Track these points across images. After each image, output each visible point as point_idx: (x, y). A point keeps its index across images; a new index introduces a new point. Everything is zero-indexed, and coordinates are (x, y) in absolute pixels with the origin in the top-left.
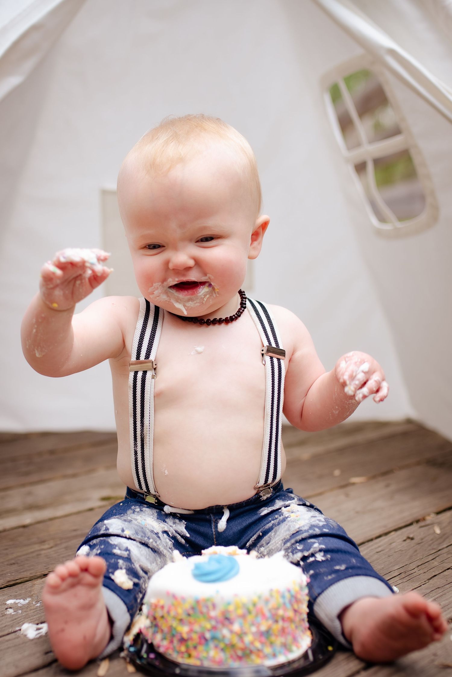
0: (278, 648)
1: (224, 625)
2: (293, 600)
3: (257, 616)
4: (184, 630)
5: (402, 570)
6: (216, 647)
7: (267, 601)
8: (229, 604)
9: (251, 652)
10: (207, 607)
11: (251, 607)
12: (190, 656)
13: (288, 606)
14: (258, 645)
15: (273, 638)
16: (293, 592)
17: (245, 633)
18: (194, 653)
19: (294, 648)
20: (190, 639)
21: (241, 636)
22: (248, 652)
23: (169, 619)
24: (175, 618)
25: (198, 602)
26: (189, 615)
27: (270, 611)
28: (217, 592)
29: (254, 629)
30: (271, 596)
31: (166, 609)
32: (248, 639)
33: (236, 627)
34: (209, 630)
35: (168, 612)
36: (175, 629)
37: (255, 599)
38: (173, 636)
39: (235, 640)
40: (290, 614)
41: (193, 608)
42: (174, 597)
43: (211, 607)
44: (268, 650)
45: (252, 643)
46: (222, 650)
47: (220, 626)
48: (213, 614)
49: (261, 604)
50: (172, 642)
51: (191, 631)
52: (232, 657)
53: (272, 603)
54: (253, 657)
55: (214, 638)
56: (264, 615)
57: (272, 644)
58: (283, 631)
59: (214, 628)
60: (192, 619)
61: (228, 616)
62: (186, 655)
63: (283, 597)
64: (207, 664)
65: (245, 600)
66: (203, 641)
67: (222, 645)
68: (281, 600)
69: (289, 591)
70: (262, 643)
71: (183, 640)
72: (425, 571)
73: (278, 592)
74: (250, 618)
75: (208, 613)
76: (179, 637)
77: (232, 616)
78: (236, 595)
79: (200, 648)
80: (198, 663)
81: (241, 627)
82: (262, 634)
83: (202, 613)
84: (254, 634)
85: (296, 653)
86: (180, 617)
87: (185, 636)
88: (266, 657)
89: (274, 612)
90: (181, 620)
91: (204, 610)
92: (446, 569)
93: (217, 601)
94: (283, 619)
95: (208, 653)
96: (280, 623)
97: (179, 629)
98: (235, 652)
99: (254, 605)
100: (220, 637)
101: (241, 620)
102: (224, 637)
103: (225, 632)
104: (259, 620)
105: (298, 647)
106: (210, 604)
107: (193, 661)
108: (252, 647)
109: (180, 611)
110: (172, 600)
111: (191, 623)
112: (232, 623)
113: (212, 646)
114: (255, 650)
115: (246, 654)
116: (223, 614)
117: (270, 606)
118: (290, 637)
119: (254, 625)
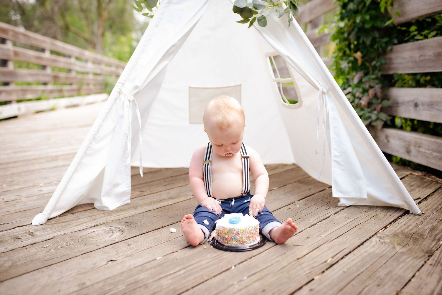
1: (237, 235)
2: (256, 229)
4: (227, 236)
6: (235, 241)
7: (248, 229)
8: (239, 230)
9: (244, 242)
10: (233, 230)
11: (244, 231)
12: (228, 243)
13: (254, 230)
15: (250, 238)
16: (256, 227)
17: (243, 237)
18: (229, 242)
19: (255, 241)
20: (229, 239)
21: (242, 238)
25: (230, 229)
26: (228, 232)
27: (249, 231)
28: (235, 226)
29: (245, 236)
31: (222, 231)
32: (243, 239)
33: (240, 236)
34: (233, 236)
35: (222, 232)
37: (245, 228)
39: (240, 239)
40: (254, 232)
41: (229, 231)
42: (224, 228)
44: (248, 242)
46: (237, 241)
48: (234, 232)
49: (247, 230)
50: (223, 239)
51: (229, 237)
54: (245, 243)
55: (234, 238)
56: (248, 232)
57: (250, 240)
58: (253, 236)
59: (235, 236)
62: (227, 243)
63: (253, 228)
64: (232, 245)
65: (243, 229)
66: (232, 239)
67: (237, 240)
68: (252, 229)
69: (254, 226)
70: (247, 240)
71: (226, 239)
73: (251, 226)
74: (244, 233)
77: (239, 233)
78: (240, 227)
79: (231, 241)
82: (247, 237)
83: (231, 232)
84: (245, 237)
85: (256, 242)
86: (225, 233)
87: (227, 238)
88: (248, 243)
89: (250, 231)
91: (232, 231)
93: (235, 229)
94: (253, 233)
95: (233, 242)
96: (252, 234)
97: (225, 236)
98: (240, 242)
99: (245, 230)
100: (236, 238)
101: (242, 234)
102: (237, 238)
103: (237, 237)
104: (246, 233)
105: (256, 241)
106: (233, 229)
107: (229, 245)
108: (244, 241)
109: (225, 231)
110: (223, 229)
111: (228, 235)
112: (239, 235)
113: (234, 240)
114: (245, 242)
115: (243, 242)
116: (237, 232)
117: (249, 230)
118: (254, 238)
119: (245, 235)
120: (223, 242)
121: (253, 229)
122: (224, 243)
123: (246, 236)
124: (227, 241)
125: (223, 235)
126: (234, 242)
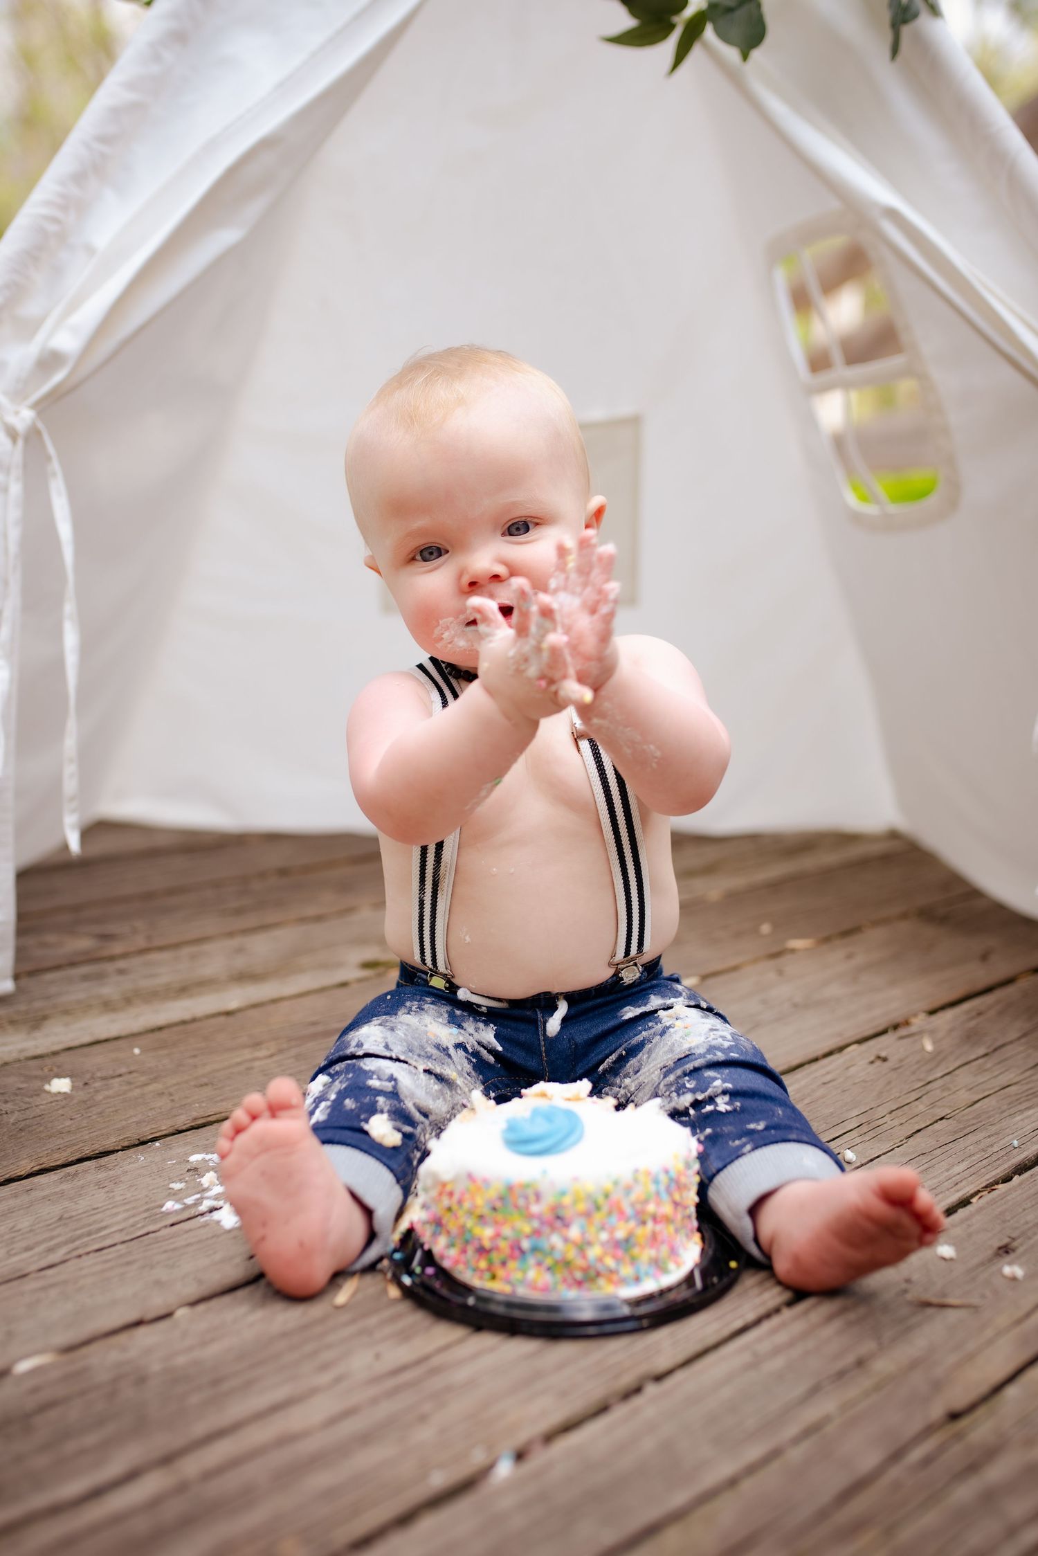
0: (643, 1266)
1: (553, 1229)
2: (673, 1186)
3: (610, 1213)
4: (486, 1233)
5: (863, 1119)
6: (539, 1264)
7: (628, 1190)
8: (563, 1193)
9: (598, 1274)
10: (526, 1198)
11: (601, 1200)
12: (494, 1277)
13: (665, 1196)
14: (610, 1262)
15: (636, 1251)
16: (673, 1174)
17: (589, 1244)
18: (501, 1273)
19: (671, 1266)
20: (496, 1248)
21: (582, 1247)
22: (592, 1273)
23: (461, 1213)
24: (470, 1213)
25: (510, 1188)
26: (494, 1209)
27: (632, 1205)
28: (545, 1172)
29: (604, 1236)
30: (636, 1180)
31: (456, 1197)
32: (594, 1252)
33: (574, 1232)
34: (528, 1237)
35: (460, 1202)
36: (470, 1231)
37: (608, 1185)
38: (467, 1242)
39: (572, 1254)
40: (667, 1209)
41: (501, 1198)
42: (470, 1177)
43: (532, 1198)
44: (626, 1271)
45: (600, 1259)
46: (549, 1269)
47: (546, 1230)
48: (535, 1209)
49: (617, 1195)
50: (464, 1251)
51: (498, 1235)
52: (565, 1280)
53: (637, 1193)
54: (601, 1282)
55: (535, 1249)
56: (621, 1213)
57: (633, 1260)
58: (654, 1239)
59: (537, 1233)
60: (500, 1217)
61: (562, 1213)
62: (487, 1275)
63: (656, 1181)
64: (523, 1293)
65: (590, 1187)
66: (517, 1253)
67: (549, 1261)
68: (652, 1188)
69: (667, 1172)
70: (618, 1260)
71: (482, 1251)
72: (902, 1122)
73: (648, 1173)
74: (598, 1217)
75: (527, 1208)
76: (476, 1244)
77: (568, 1213)
78: (576, 1179)
79: (512, 1265)
80: (507, 1289)
81: (583, 1234)
82: (616, 1244)
83: (516, 1207)
84: (603, 1244)
85: (675, 1276)
86: (479, 1212)
87: (487, 1244)
88: (623, 1281)
89: (639, 1207)
90: (481, 1217)
91: (521, 1202)
92: (939, 1118)
93: (543, 1187)
94: (654, 1220)
95: (525, 1274)
96: (650, 1225)
97: (477, 1231)
98: (570, 1273)
99: (607, 1196)
100: (546, 1248)
101: (582, 1221)
102: (552, 1249)
103: (555, 1239)
104: (614, 1220)
105: (678, 1265)
106: (530, 1192)
107: (501, 1289)
108: (598, 1265)
109: (479, 1201)
110: (469, 1184)
111: (496, 1223)
112: (567, 1225)
113: (531, 1262)
114: (604, 1271)
115: (590, 1276)
116: (552, 1210)
117: (633, 1198)
118: (664, 1249)
119: (602, 1229)
122: (469, 1275)
124: (490, 1264)
125: (462, 1226)
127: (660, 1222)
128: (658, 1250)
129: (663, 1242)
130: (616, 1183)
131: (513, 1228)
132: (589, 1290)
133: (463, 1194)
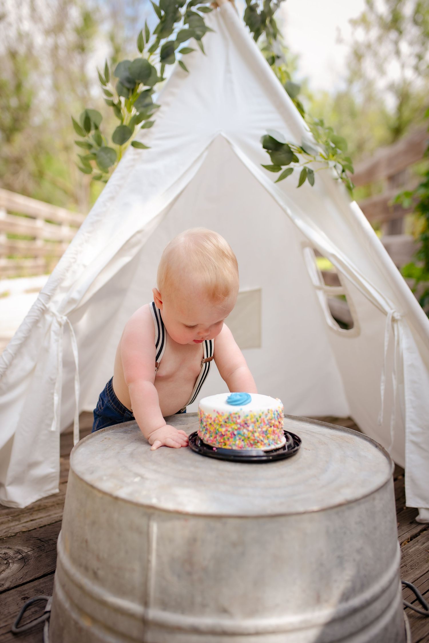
0: (271, 441)
1: (244, 427)
2: (279, 416)
3: (261, 423)
4: (223, 430)
6: (240, 439)
7: (266, 415)
8: (247, 416)
9: (258, 442)
10: (236, 417)
11: (258, 418)
12: (225, 445)
13: (276, 419)
14: (261, 438)
15: (269, 435)
16: (279, 412)
17: (255, 432)
18: (228, 443)
19: (279, 442)
20: (227, 435)
21: (253, 432)
22: (256, 441)
23: (214, 425)
24: (218, 424)
25: (231, 415)
26: (226, 422)
27: (268, 420)
28: (241, 409)
29: (260, 430)
30: (268, 412)
31: (213, 419)
32: (256, 435)
33: (250, 428)
34: (236, 430)
36: (218, 430)
37: (261, 413)
38: (217, 434)
39: (250, 434)
40: (277, 423)
41: (228, 418)
42: (218, 413)
43: (238, 418)
44: (266, 441)
45: (258, 437)
46: (243, 440)
47: (242, 428)
48: (239, 421)
49: (263, 417)
50: (215, 437)
51: (227, 430)
52: (248, 444)
53: (269, 416)
54: (259, 444)
55: (239, 434)
56: (264, 423)
57: (268, 438)
58: (274, 432)
59: (239, 429)
60: (228, 425)
61: (247, 422)
62: (223, 444)
63: (274, 414)
64: (234, 448)
65: (255, 414)
66: (233, 436)
67: (243, 438)
68: (273, 416)
69: (277, 411)
70: (263, 437)
71: (222, 436)
73: (272, 411)
74: (257, 424)
75: (236, 421)
76: (220, 434)
77: (249, 422)
78: (251, 411)
79: (231, 440)
80: (230, 448)
81: (253, 429)
82: (263, 432)
83: (233, 421)
84: (259, 433)
85: (280, 445)
86: (221, 423)
87: (223, 433)
88: (265, 444)
89: (269, 421)
90: (221, 425)
91: (234, 419)
93: (241, 414)
94: (274, 426)
95: (235, 442)
96: (272, 427)
97: (220, 430)
98: (249, 441)
99: (260, 417)
100: (242, 433)
101: (253, 425)
102: (244, 434)
103: (245, 431)
104: (262, 424)
105: (280, 441)
106: (237, 416)
107: (227, 447)
108: (258, 439)
109: (221, 420)
110: (217, 415)
111: (226, 426)
112: (248, 426)
113: (237, 438)
114: (260, 441)
115: (255, 443)
116: (244, 421)
117: (268, 418)
118: (277, 436)
119: (259, 427)
120: (214, 442)
121: (275, 417)
122: (217, 444)
123: (262, 428)
124: (224, 440)
125: (215, 429)
126: (237, 442)
127: (275, 427)
128: (275, 436)
129: (276, 434)
130: (263, 413)
131: (232, 428)
132: (255, 448)
133: (215, 418)
